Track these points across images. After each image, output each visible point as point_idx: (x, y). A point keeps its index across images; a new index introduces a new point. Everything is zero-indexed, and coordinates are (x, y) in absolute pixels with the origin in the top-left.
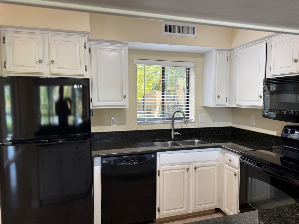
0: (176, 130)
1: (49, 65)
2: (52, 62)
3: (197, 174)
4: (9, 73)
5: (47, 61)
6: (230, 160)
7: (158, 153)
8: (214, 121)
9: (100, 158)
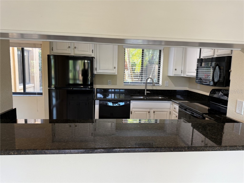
0: (147, 90)
1: (73, 49)
2: (75, 48)
3: (155, 116)
4: (54, 53)
5: (72, 47)
6: (175, 108)
7: (131, 101)
8: (175, 86)
9: (99, 100)
